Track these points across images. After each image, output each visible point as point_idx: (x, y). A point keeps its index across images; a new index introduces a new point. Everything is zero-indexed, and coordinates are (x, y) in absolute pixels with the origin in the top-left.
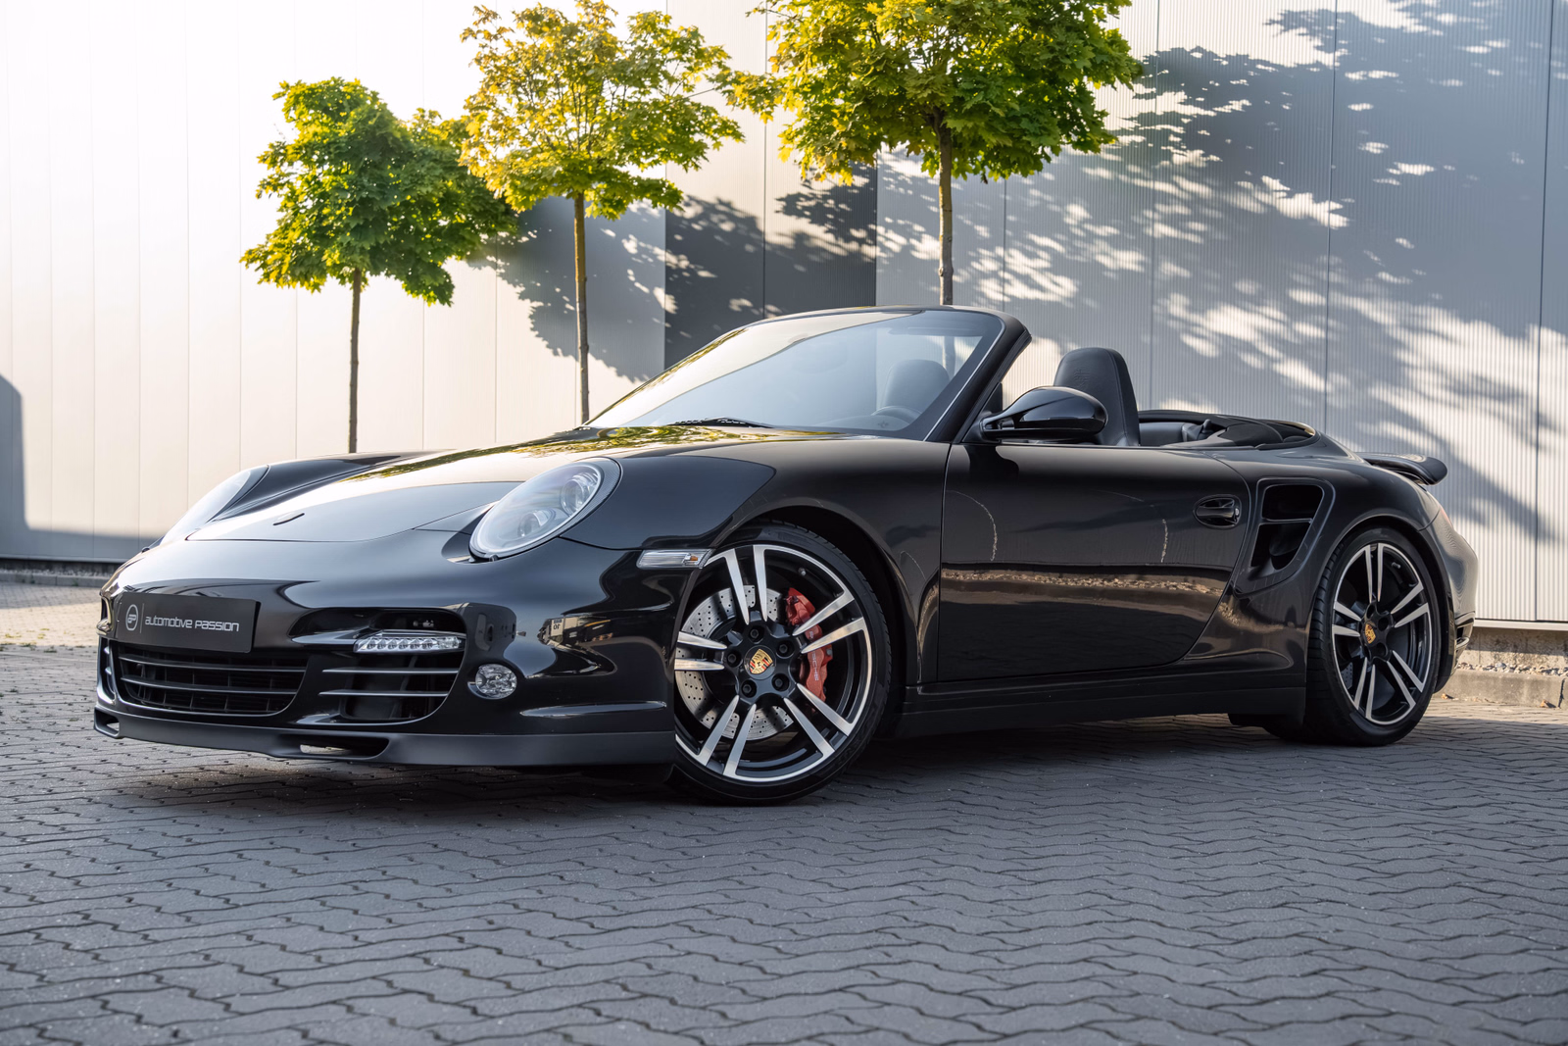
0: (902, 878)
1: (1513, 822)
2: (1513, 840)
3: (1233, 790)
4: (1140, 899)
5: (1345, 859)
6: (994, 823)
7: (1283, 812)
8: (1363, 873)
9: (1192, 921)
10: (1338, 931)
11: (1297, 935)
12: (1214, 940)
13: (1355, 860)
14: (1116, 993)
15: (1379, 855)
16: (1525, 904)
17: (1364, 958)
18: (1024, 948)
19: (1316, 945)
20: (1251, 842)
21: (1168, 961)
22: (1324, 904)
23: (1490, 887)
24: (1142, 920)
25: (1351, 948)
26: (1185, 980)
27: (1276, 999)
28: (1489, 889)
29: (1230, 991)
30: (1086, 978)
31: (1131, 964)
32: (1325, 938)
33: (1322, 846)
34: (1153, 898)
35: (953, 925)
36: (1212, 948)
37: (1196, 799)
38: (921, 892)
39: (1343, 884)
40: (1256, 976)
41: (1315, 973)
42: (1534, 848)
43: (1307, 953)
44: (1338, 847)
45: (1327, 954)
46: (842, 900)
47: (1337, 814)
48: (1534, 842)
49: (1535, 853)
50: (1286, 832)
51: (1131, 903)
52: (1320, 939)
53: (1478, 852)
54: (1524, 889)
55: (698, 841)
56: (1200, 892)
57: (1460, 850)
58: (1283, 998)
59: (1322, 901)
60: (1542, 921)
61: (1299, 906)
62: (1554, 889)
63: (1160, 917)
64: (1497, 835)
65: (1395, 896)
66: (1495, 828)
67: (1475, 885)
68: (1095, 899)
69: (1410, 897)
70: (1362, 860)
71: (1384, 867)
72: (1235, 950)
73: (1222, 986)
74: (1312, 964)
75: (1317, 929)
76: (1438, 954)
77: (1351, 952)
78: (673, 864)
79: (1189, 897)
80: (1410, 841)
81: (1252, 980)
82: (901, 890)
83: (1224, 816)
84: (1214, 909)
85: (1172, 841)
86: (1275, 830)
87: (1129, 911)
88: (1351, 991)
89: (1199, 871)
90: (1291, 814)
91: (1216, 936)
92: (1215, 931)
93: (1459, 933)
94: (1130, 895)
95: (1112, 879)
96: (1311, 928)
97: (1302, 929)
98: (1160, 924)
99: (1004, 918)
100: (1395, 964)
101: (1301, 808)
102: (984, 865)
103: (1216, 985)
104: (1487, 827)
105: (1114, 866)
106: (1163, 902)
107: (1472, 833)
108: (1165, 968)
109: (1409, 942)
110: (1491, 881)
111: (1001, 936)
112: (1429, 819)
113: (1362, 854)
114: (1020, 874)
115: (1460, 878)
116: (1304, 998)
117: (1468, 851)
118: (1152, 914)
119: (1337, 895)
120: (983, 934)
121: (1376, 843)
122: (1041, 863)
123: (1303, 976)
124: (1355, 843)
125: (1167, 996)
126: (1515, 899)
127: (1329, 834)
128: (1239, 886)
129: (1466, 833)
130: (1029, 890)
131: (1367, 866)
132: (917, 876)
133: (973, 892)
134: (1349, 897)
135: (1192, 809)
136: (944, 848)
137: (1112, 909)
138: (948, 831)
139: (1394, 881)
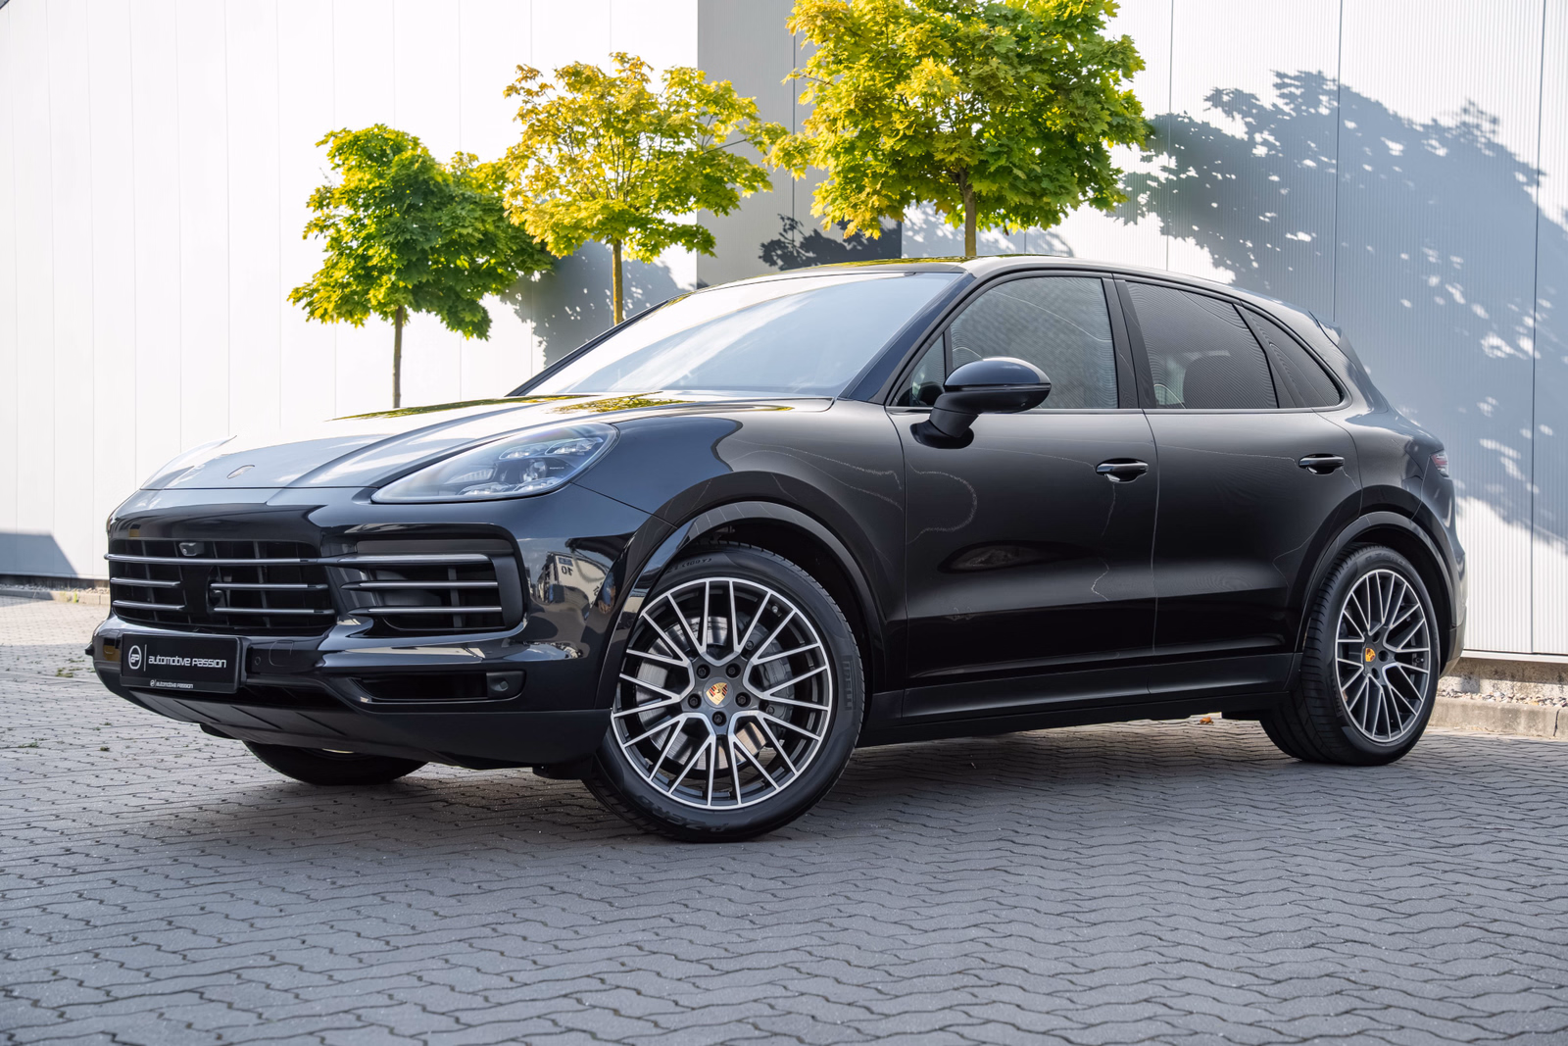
0: (973, 919)
1: (1514, 861)
2: (1514, 879)
3: (1259, 828)
4: (1186, 941)
5: (1366, 899)
6: (1044, 862)
7: (1304, 851)
8: (1382, 914)
9: (1234, 962)
10: (1364, 971)
11: (1327, 975)
12: (1256, 981)
13: (1375, 900)
14: (1177, 1032)
15: (1394, 895)
16: (1527, 944)
17: (1387, 997)
18: (1091, 989)
19: (1347, 985)
20: (1278, 882)
21: (1218, 1001)
22: (1349, 944)
23: (1495, 927)
24: (1191, 961)
25: (1376, 988)
26: (1235, 1019)
27: (1315, 1037)
28: (1495, 929)
29: (1274, 1030)
30: (1150, 1018)
31: (1186, 1003)
32: (1353, 978)
33: (1343, 886)
34: (1197, 940)
35: (1026, 966)
36: (1255, 988)
37: (1225, 837)
38: (991, 934)
39: (1365, 924)
40: (1297, 1016)
41: (1347, 1012)
42: (1534, 887)
43: (1339, 993)
44: (1357, 887)
45: (1355, 993)
46: (923, 942)
47: (1355, 853)
48: (1533, 881)
49: (1533, 891)
50: (1310, 871)
51: (1179, 944)
52: (1348, 980)
53: (1483, 891)
54: (1525, 929)
55: (783, 882)
56: (1239, 933)
57: (1467, 889)
58: (1321, 1036)
59: (1347, 941)
60: (1541, 960)
61: (1327, 946)
62: (1552, 929)
63: (1207, 958)
64: (1501, 874)
65: (1411, 936)
66: (1496, 867)
67: (1482, 925)
68: (1147, 940)
69: (1425, 937)
70: (1380, 901)
71: (1400, 908)
72: (1273, 990)
73: (1268, 1025)
74: (1343, 1004)
75: (1345, 969)
76: (1453, 993)
77: (1376, 992)
78: (767, 907)
79: (1229, 938)
80: (1423, 881)
81: (1295, 1019)
82: (974, 933)
83: (1252, 855)
84: (1253, 950)
85: (1210, 881)
86: (1299, 869)
87: (1179, 952)
88: (1379, 1030)
89: (1236, 912)
90: (1311, 853)
91: (1257, 976)
92: (1256, 971)
93: (1470, 973)
94: (1177, 937)
95: (1160, 920)
96: (1339, 968)
97: (1332, 970)
98: (1206, 965)
99: (1070, 960)
100: (1414, 1003)
101: (1322, 846)
102: (1043, 906)
103: (1262, 1024)
104: (1491, 866)
105: (1158, 907)
106: (1207, 943)
107: (1477, 872)
108: (1217, 1009)
109: (1426, 982)
110: (1496, 920)
111: (1069, 977)
112: (1438, 858)
113: (1380, 894)
114: (1076, 915)
115: (1468, 918)
116: (1339, 1036)
117: (1474, 890)
118: (1198, 955)
119: (1359, 935)
120: (1053, 976)
121: (1392, 883)
122: (1094, 904)
123: (1337, 1015)
124: (1373, 883)
125: (1221, 1034)
126: (1518, 939)
127: (1349, 873)
128: (1273, 927)
129: (1472, 872)
130: (1086, 932)
131: (1386, 906)
132: (986, 918)
133: (1038, 934)
134: (1370, 937)
135: (1223, 848)
136: (1004, 889)
137: (1161, 950)
138: (1006, 871)
139: (1410, 921)
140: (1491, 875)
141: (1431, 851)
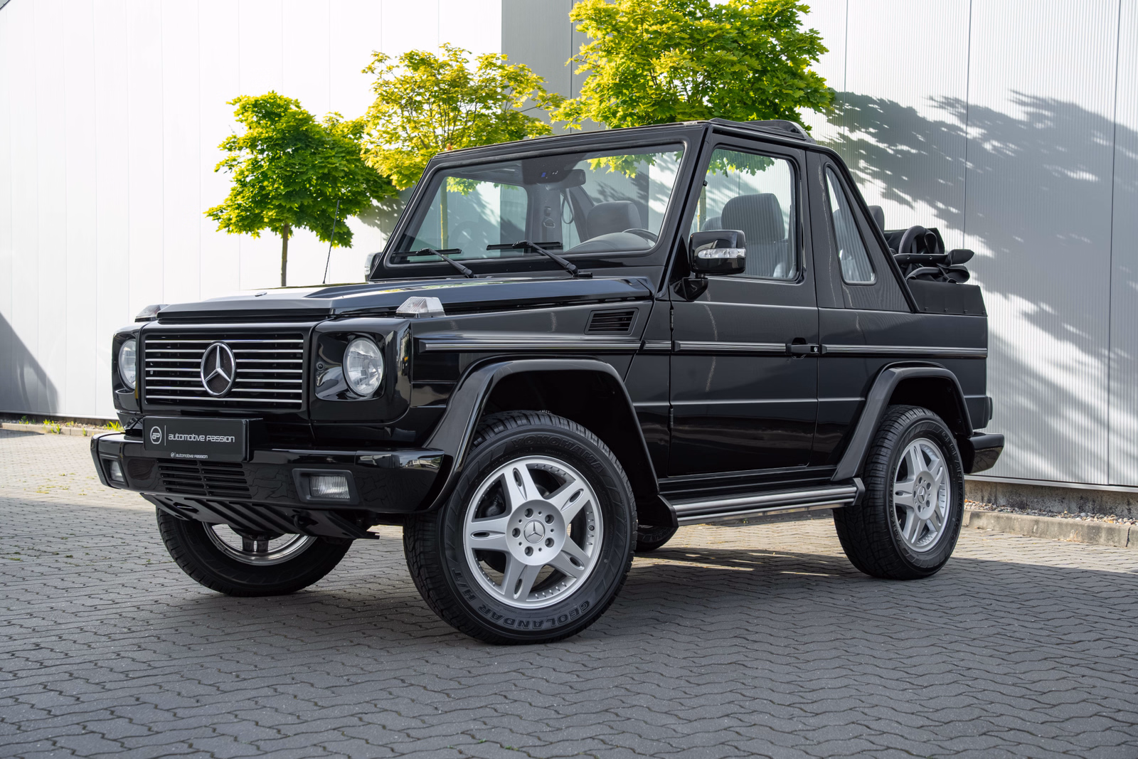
0: (724, 710)
1: (1121, 656)
3: (927, 627)
4: (888, 729)
6: (772, 658)
7: (963, 647)
9: (928, 749)
13: (1023, 692)
15: (1038, 687)
20: (950, 675)
22: (1012, 732)
23: (1121, 716)
24: (895, 749)
28: (1119, 719)
34: (897, 728)
37: (902, 633)
38: (740, 723)
44: (1009, 680)
46: (689, 731)
47: (1002, 648)
50: (972, 666)
51: (884, 732)
53: (1105, 684)
55: (578, 676)
56: (927, 722)
57: (1093, 682)
59: (1011, 729)
61: (996, 734)
65: (1058, 725)
66: (1113, 662)
67: (1110, 715)
68: (859, 729)
69: (1069, 726)
70: (1028, 693)
78: (567, 698)
79: (921, 727)
82: (726, 722)
83: (926, 651)
84: (940, 737)
85: (898, 674)
86: (964, 663)
89: (922, 703)
94: (881, 726)
95: (865, 711)
99: (803, 748)
101: (976, 642)
102: (776, 698)
104: (1106, 661)
105: (863, 699)
106: (906, 732)
107: (1097, 666)
110: (1120, 711)
113: (1027, 686)
114: (802, 706)
115: (1098, 708)
117: (1099, 683)
121: (1035, 676)
122: (815, 696)
128: (952, 717)
129: (1093, 666)
130: (813, 721)
131: (1034, 697)
132: (734, 708)
133: (776, 723)
134: (1028, 726)
135: (902, 644)
136: (744, 681)
137: (872, 738)
138: (744, 665)
139: (1055, 712)
140: (1107, 668)
141: (1057, 647)
